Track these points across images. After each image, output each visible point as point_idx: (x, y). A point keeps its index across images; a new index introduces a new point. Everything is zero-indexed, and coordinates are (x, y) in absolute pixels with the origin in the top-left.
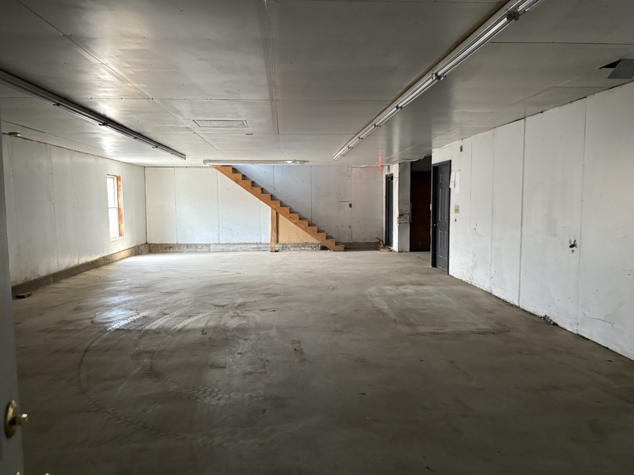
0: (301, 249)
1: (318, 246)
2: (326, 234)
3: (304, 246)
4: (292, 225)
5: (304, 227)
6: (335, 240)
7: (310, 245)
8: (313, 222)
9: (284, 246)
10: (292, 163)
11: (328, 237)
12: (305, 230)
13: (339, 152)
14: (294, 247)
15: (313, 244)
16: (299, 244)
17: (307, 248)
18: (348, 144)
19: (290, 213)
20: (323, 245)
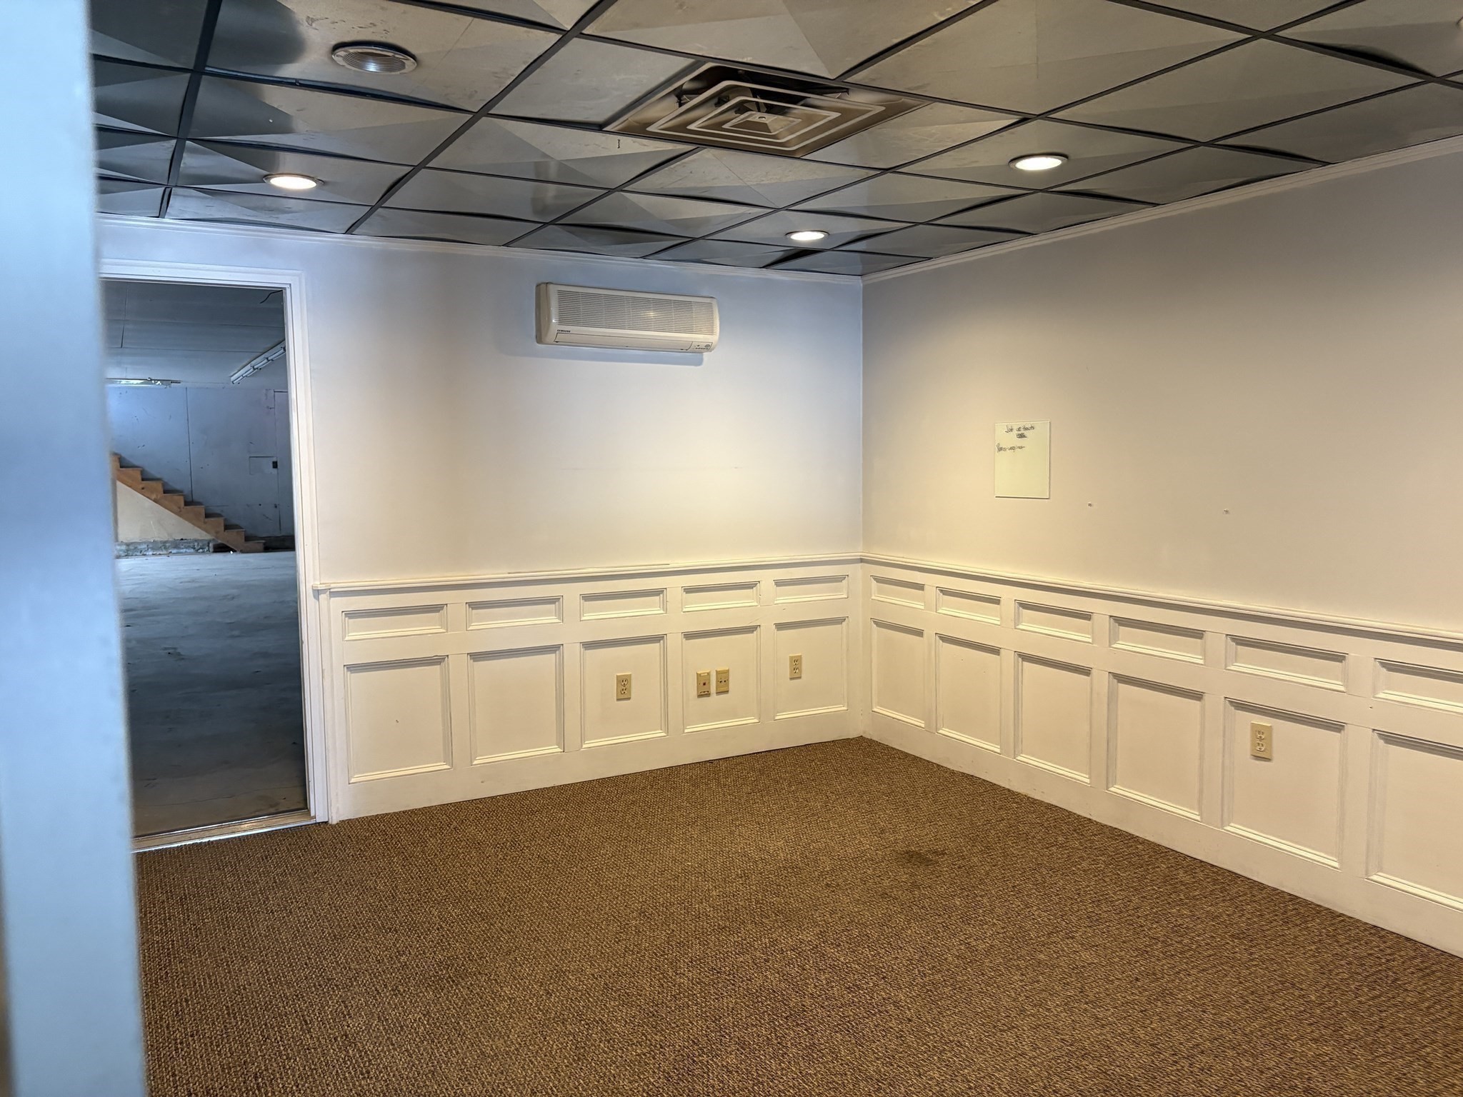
0: (171, 552)
1: (208, 546)
2: (225, 520)
3: (176, 547)
4: (148, 503)
5: (175, 508)
6: (245, 531)
7: (191, 545)
8: (196, 498)
9: (132, 547)
10: (142, 383)
11: (228, 527)
12: (179, 513)
13: (240, 370)
14: (153, 549)
15: (196, 541)
16: (164, 543)
17: (182, 551)
18: (253, 363)
19: (143, 480)
20: (220, 541)
